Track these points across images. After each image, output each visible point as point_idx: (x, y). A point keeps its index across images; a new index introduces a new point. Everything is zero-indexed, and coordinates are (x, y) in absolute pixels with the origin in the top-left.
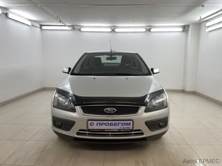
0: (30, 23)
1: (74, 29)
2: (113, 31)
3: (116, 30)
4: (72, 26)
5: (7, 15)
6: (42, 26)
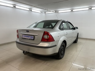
0: (40, 12)
1: (56, 12)
2: (72, 11)
3: (74, 10)
4: (55, 11)
5: (31, 10)
6: (45, 12)
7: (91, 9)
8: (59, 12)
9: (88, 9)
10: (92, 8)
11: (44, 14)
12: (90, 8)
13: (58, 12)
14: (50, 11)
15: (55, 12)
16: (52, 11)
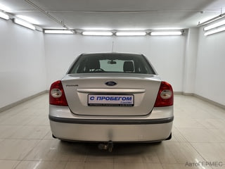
0: (34, 28)
1: (76, 33)
2: (114, 34)
3: (117, 34)
4: (74, 30)
6: (44, 30)
7: (149, 34)
8: (84, 33)
9: (144, 34)
11: (42, 33)
12: (148, 32)
13: (81, 34)
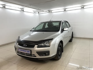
5: (23, 10)
10: (84, 7)
14: (44, 11)
15: (48, 12)
16: (46, 11)
